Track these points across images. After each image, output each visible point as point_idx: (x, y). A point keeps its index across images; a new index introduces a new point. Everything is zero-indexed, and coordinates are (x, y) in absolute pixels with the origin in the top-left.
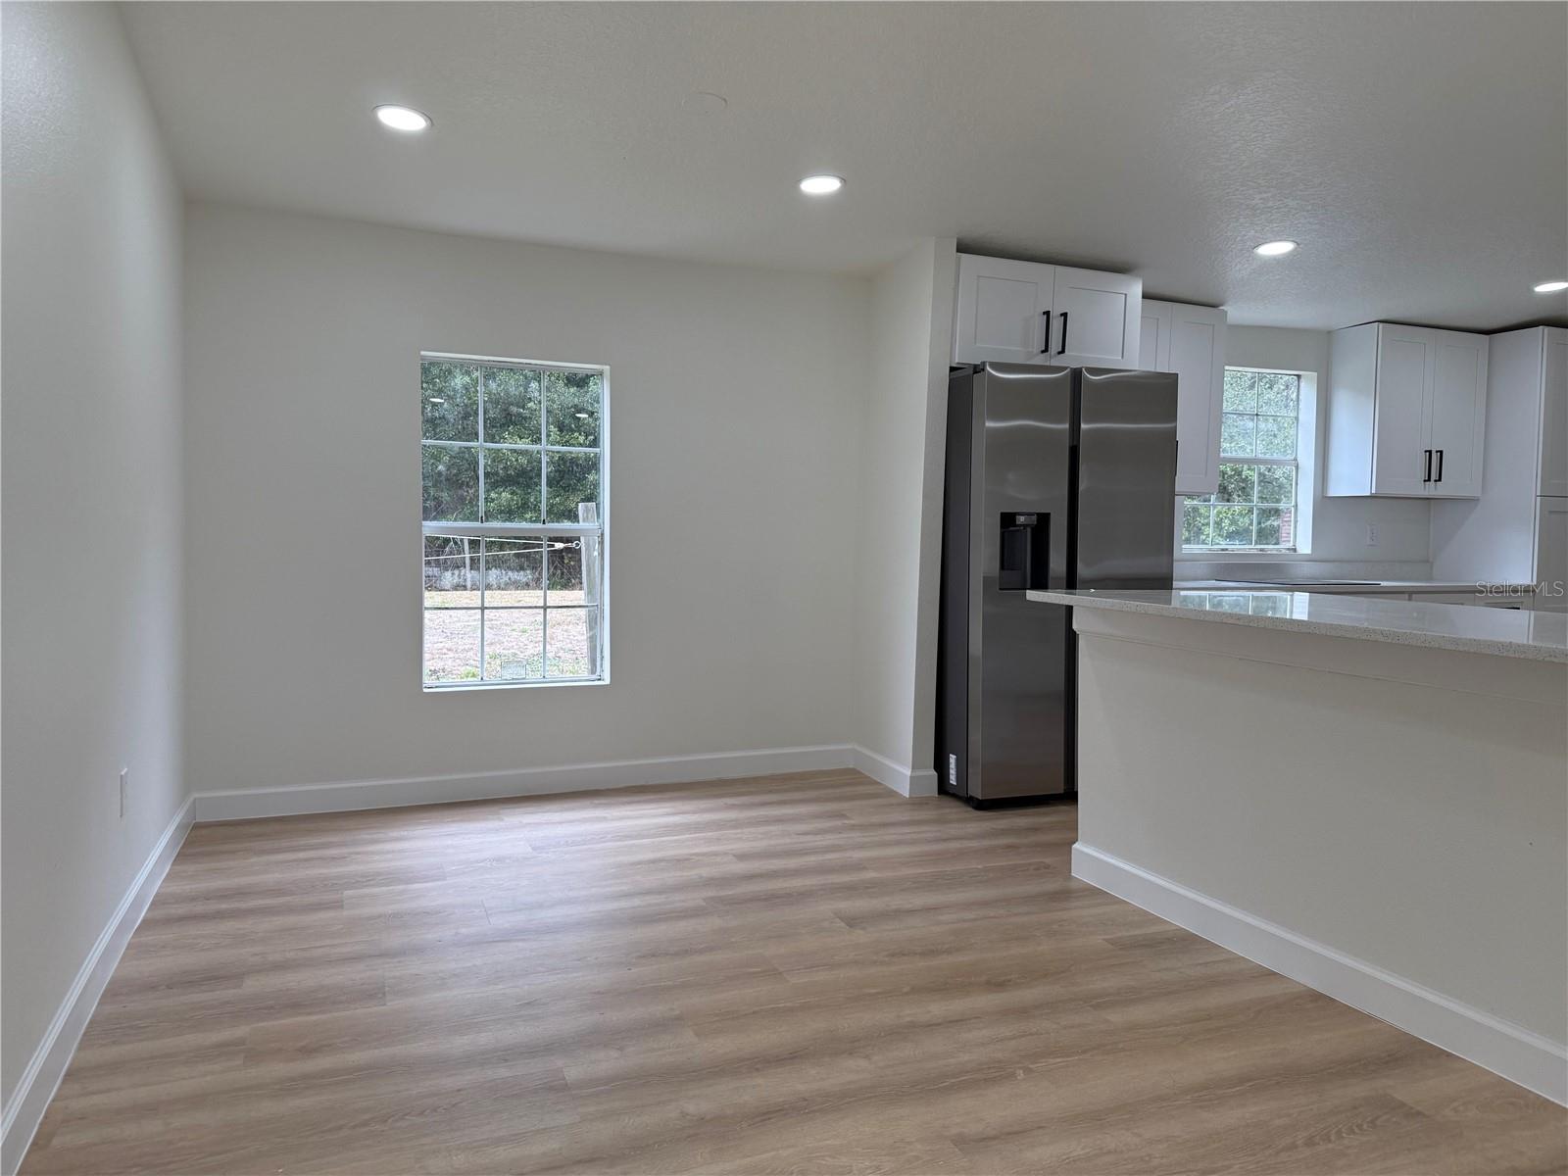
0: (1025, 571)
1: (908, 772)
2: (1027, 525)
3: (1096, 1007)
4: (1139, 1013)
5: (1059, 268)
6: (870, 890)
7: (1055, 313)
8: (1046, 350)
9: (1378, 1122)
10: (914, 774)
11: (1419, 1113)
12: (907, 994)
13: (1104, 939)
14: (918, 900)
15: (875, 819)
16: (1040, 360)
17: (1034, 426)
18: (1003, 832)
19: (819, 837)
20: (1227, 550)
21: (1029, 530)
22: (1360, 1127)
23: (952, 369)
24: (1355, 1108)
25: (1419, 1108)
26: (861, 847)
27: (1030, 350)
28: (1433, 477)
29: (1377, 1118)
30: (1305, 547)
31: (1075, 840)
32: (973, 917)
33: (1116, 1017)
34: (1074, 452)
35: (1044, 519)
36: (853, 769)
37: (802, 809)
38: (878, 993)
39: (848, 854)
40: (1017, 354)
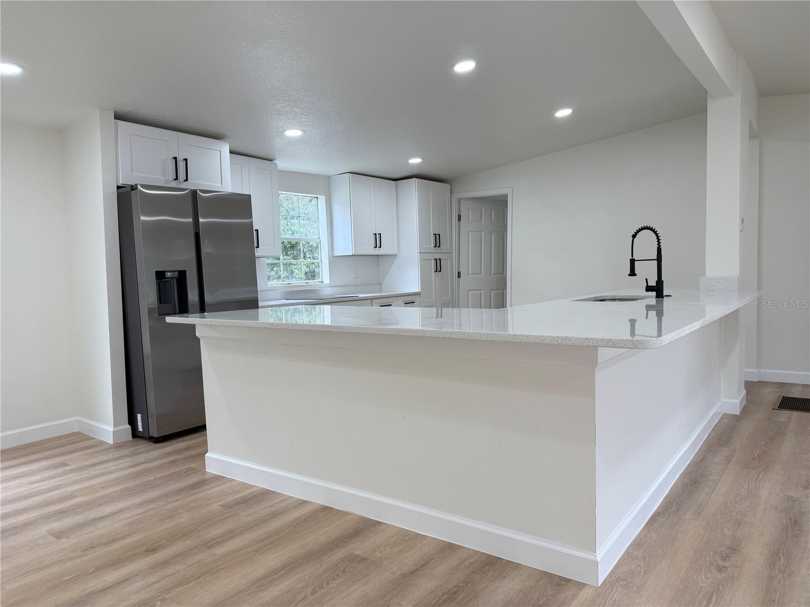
0: (175, 305)
1: (111, 429)
2: (174, 278)
3: (209, 548)
4: (231, 545)
5: (180, 134)
6: (76, 511)
7: (180, 158)
8: (176, 179)
9: (346, 570)
10: (116, 429)
11: (365, 559)
12: (92, 573)
13: (219, 505)
14: (107, 510)
15: (88, 462)
16: (174, 184)
17: (172, 220)
18: (170, 454)
19: (45, 483)
20: (290, 284)
21: (175, 280)
22: (338, 575)
23: (118, 187)
24: (337, 565)
25: (365, 556)
26: (75, 483)
27: (167, 178)
28: (378, 246)
29: (345, 569)
30: (327, 281)
31: (206, 452)
32: (142, 511)
33: (220, 551)
34: (197, 236)
35: (182, 274)
36: (78, 432)
37: (35, 466)
38: (71, 578)
39: (65, 490)
40: (159, 180)
